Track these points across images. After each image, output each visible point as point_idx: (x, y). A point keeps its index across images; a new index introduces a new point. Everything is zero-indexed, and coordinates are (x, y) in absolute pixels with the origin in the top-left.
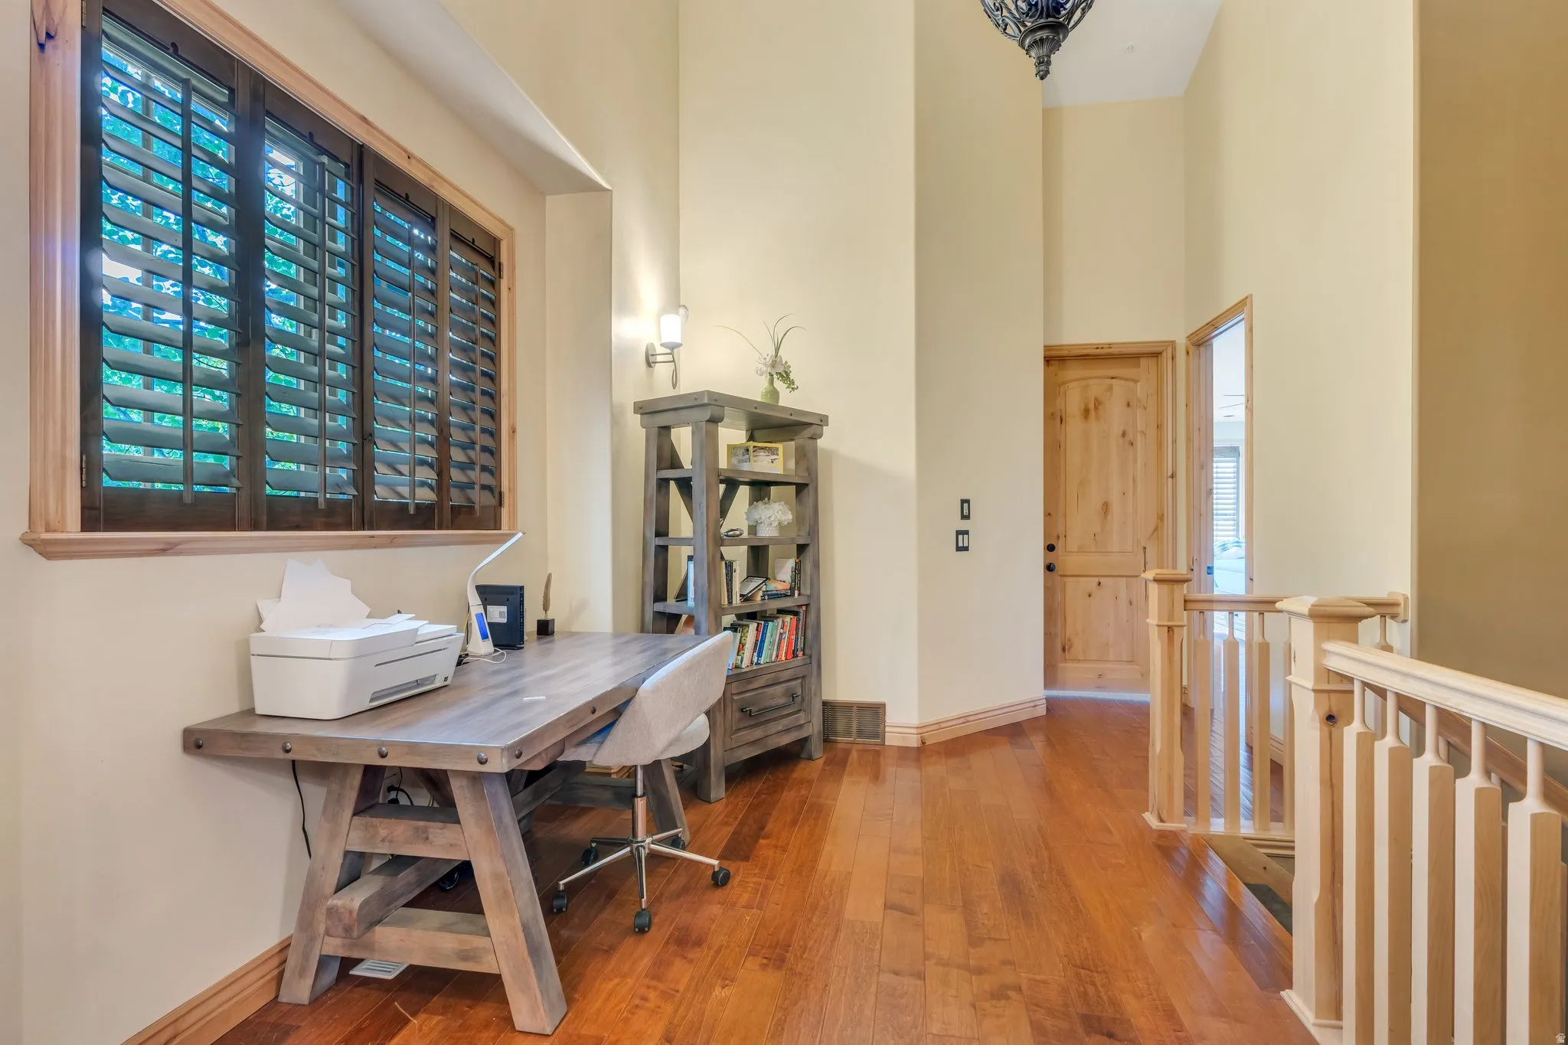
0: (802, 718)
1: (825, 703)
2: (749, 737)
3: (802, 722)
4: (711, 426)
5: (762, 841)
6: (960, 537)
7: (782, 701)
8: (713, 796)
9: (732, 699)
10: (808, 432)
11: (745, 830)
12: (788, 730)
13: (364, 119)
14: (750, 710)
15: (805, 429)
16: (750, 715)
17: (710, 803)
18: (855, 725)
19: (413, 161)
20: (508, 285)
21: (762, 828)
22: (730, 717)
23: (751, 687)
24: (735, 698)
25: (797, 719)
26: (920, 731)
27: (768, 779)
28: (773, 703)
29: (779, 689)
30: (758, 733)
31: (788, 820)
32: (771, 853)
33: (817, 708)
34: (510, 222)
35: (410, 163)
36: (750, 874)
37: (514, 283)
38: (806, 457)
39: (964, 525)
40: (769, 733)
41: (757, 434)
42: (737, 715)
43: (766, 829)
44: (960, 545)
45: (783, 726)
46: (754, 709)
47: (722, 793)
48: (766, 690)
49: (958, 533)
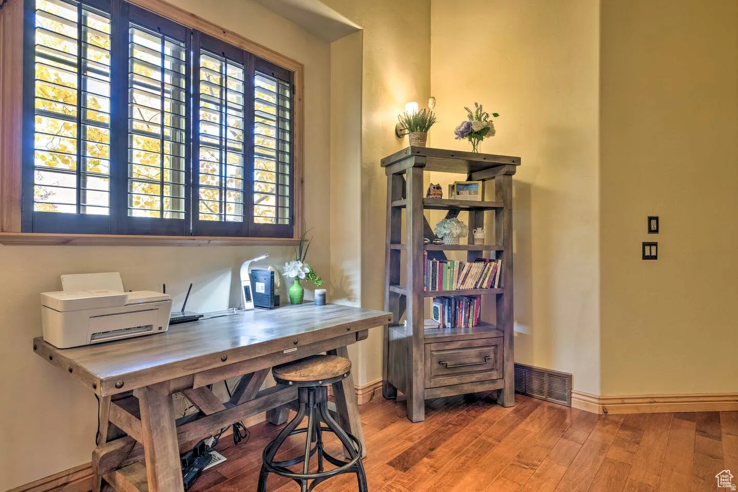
0: (495, 375)
1: (517, 366)
2: (445, 382)
3: (495, 378)
4: (418, 170)
5: (425, 460)
6: (647, 248)
7: (475, 360)
8: (415, 418)
9: (431, 354)
10: (504, 170)
11: (420, 448)
12: (482, 382)
13: (193, 15)
14: (446, 364)
15: (501, 169)
16: (446, 367)
17: (412, 422)
18: (546, 386)
19: (227, 34)
20: (299, 96)
21: (432, 450)
22: (430, 365)
23: (447, 347)
24: (434, 353)
25: (490, 376)
26: (601, 402)
27: (461, 415)
28: (467, 361)
29: (473, 352)
30: (455, 380)
31: (454, 449)
32: (424, 470)
33: (510, 369)
34: (299, 61)
35: (225, 36)
36: (399, 481)
37: (303, 96)
38: (502, 190)
39: (652, 238)
40: (463, 382)
41: (474, 175)
42: (436, 365)
43: (434, 452)
44: (647, 253)
45: (477, 378)
46: (449, 363)
47: (422, 417)
48: (461, 351)
49: (645, 244)
